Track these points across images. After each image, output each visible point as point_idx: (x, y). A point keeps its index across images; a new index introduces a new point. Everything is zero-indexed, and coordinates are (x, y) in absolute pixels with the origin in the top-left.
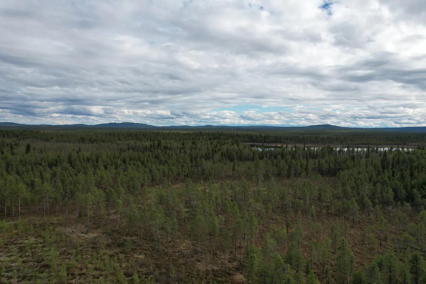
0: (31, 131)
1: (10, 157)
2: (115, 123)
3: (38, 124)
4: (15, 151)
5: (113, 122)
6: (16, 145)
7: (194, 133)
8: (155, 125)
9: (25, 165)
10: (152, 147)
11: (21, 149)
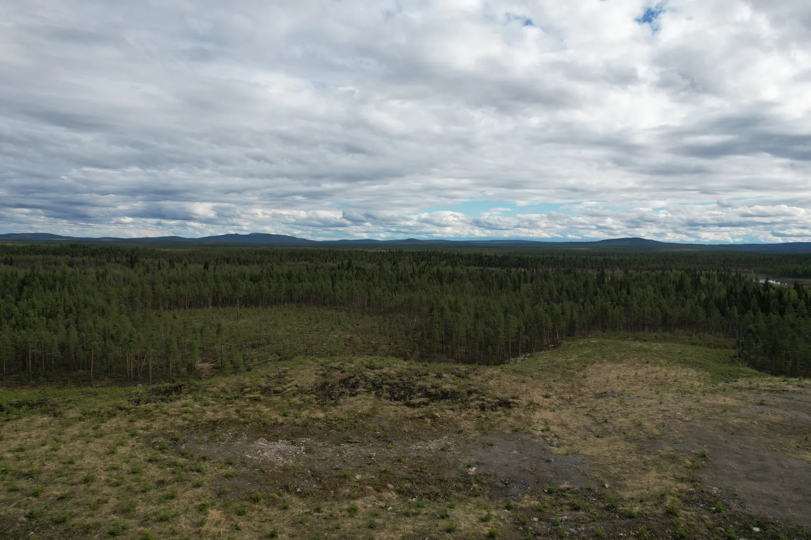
2: (237, 235)
5: (234, 233)
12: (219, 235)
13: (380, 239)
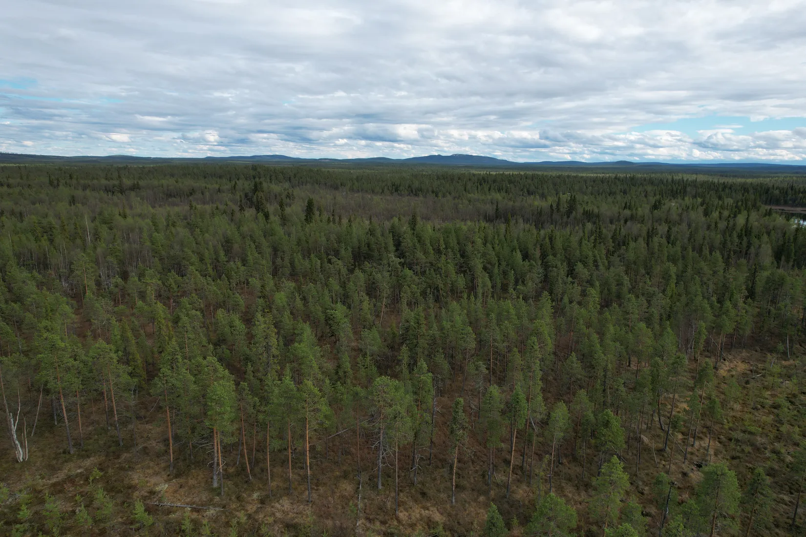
0: (311, 171)
2: (439, 156)
3: (317, 158)
5: (437, 154)
6: (289, 197)
8: (511, 159)
12: (423, 156)
13: (583, 161)
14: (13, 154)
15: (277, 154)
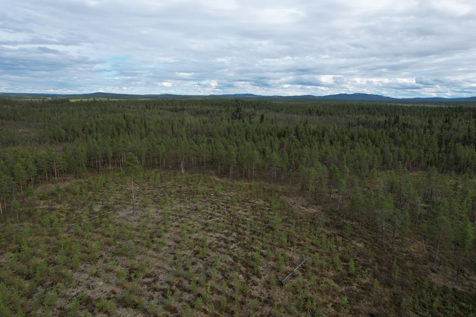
0: (266, 102)
1: (248, 125)
2: (345, 94)
3: (271, 95)
4: (252, 120)
5: (344, 93)
6: (253, 114)
7: (449, 107)
8: (394, 97)
9: (259, 134)
10: (388, 123)
11: (257, 119)
12: (335, 94)
13: (446, 97)
14: (119, 94)
15: (249, 93)
